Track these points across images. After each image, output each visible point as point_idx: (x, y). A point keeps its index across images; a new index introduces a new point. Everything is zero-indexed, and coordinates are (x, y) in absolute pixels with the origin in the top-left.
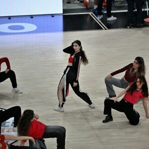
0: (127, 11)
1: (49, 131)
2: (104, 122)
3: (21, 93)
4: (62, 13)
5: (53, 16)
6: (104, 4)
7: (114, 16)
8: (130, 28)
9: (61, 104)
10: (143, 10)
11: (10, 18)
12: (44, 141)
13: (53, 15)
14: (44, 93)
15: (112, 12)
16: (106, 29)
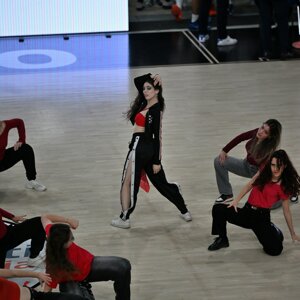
0: (257, 26)
1: (96, 267)
2: (211, 248)
3: (45, 190)
4: (127, 29)
5: (109, 37)
6: (211, 13)
7: (232, 37)
8: (265, 60)
9: (125, 213)
10: (290, 24)
11: (21, 39)
12: (90, 286)
13: (108, 35)
14: (90, 191)
15: (228, 28)
16: (215, 63)
